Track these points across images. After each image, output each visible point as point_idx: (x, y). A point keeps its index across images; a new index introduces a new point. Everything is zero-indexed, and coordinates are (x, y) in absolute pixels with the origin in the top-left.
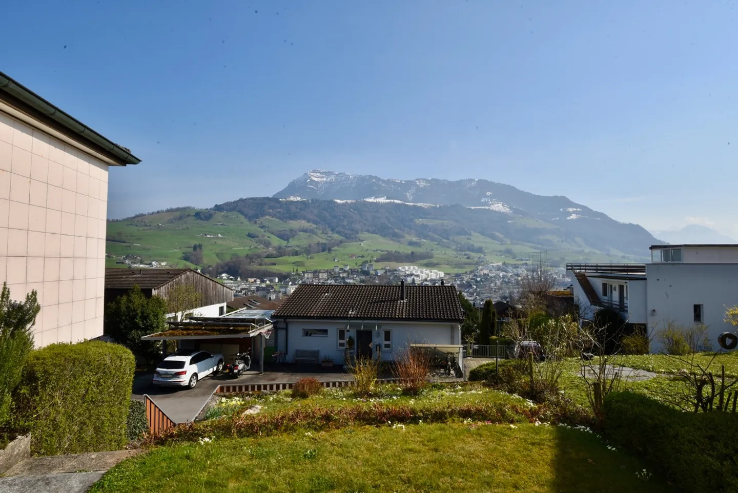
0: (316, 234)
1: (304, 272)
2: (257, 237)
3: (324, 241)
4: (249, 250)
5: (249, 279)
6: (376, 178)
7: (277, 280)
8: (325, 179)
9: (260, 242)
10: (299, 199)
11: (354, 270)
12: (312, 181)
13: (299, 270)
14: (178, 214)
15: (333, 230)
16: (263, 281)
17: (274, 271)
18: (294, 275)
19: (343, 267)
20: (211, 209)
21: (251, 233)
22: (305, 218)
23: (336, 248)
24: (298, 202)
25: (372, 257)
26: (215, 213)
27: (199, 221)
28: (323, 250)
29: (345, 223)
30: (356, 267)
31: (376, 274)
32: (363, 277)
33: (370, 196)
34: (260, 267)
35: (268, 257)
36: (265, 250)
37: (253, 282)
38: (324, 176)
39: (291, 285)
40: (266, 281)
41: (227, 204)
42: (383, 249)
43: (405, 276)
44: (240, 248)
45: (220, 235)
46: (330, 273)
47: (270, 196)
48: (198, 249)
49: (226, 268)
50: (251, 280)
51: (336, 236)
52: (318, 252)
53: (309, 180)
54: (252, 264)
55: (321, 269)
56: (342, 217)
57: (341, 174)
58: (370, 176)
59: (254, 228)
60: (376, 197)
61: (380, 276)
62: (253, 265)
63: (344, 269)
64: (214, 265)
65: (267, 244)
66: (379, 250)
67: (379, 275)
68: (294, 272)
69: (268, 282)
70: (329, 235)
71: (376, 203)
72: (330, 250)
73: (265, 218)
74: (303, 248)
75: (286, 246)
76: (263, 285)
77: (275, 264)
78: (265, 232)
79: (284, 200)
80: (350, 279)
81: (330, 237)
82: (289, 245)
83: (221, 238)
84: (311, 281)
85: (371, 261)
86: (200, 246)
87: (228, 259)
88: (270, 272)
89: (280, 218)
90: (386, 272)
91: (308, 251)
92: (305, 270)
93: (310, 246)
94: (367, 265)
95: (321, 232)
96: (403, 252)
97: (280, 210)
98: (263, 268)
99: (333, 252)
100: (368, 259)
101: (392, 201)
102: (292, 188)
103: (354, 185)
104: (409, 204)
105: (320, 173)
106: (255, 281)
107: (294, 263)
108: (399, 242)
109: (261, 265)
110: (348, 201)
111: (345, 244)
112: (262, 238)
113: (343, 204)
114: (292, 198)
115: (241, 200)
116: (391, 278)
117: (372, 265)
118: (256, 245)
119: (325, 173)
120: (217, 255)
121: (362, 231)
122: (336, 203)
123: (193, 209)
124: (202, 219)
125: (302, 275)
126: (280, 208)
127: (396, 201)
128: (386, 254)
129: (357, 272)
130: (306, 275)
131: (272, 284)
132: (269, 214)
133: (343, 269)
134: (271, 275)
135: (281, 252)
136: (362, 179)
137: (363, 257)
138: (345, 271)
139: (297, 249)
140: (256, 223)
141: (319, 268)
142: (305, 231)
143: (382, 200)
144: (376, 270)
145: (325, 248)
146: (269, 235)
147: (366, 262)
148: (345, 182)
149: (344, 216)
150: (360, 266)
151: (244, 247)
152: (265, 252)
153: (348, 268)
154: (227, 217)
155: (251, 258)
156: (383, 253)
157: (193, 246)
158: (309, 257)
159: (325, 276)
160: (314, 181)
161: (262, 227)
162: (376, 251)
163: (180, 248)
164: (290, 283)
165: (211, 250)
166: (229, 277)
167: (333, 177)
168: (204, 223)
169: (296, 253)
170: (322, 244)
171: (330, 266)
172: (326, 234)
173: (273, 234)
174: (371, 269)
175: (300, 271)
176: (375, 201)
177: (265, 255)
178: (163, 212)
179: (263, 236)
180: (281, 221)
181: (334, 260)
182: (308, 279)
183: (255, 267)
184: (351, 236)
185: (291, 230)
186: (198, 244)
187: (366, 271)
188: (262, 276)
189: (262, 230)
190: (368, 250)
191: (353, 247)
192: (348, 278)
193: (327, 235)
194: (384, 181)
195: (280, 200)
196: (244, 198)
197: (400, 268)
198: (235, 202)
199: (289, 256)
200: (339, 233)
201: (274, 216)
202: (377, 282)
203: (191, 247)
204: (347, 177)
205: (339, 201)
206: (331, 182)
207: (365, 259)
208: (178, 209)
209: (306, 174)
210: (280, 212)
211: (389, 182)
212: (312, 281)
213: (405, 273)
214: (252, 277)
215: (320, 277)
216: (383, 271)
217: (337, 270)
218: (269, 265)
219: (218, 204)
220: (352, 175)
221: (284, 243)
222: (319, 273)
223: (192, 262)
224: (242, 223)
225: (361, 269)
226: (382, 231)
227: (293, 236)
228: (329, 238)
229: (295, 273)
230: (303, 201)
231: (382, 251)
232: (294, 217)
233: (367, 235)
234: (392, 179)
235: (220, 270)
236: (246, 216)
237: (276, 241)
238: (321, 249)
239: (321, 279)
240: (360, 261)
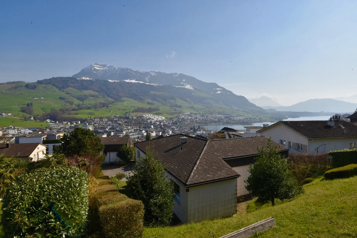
0: (99, 98)
1: (94, 118)
2: (65, 99)
3: (104, 102)
4: (61, 106)
5: (63, 122)
6: (130, 69)
7: (79, 122)
8: (102, 69)
9: (68, 102)
10: (88, 79)
11: (121, 117)
12: (95, 69)
13: (91, 117)
14: (14, 85)
15: (108, 96)
16: (72, 123)
17: (77, 118)
18: (89, 120)
19: (115, 115)
20: (35, 83)
21: (61, 97)
22: (92, 89)
23: (110, 105)
24: (87, 80)
25: (130, 110)
26: (38, 85)
27: (28, 89)
28: (104, 106)
29: (115, 93)
30: (122, 115)
31: (133, 119)
32: (126, 120)
33: (127, 79)
34: (69, 115)
35: (73, 110)
36: (71, 106)
37: (66, 124)
38: (101, 67)
39: (88, 125)
40: (73, 123)
41: (45, 80)
42: (135, 106)
43: (147, 119)
44: (57, 106)
45: (42, 98)
46: (109, 118)
47: (71, 76)
48: (30, 106)
49: (49, 116)
50: (65, 123)
51: (110, 99)
52: (101, 108)
53: (93, 69)
54: (64, 114)
55: (103, 116)
56: (113, 89)
57: (111, 66)
58: (127, 68)
59: (63, 94)
60: (130, 80)
61: (134, 120)
62: (65, 115)
63: (116, 116)
64: (41, 115)
65: (72, 103)
66: (133, 107)
67: (134, 119)
68: (89, 118)
69: (75, 124)
70: (106, 98)
71: (131, 82)
72: (107, 107)
73: (68, 88)
74: (92, 105)
75: (82, 104)
76: (73, 125)
77: (78, 114)
78: (70, 96)
79: (79, 79)
80: (120, 121)
81: (107, 99)
82: (84, 103)
83: (44, 100)
84: (99, 122)
85: (129, 112)
86: (31, 104)
87: (49, 111)
88: (75, 118)
89: (77, 89)
90: (137, 118)
91: (95, 107)
92: (95, 117)
93: (96, 104)
94: (128, 114)
95: (102, 97)
96: (145, 108)
97: (77, 84)
98: (71, 116)
99: (109, 107)
100: (128, 111)
101: (139, 82)
102: (84, 72)
103: (118, 73)
104: (147, 84)
105: (100, 65)
106: (67, 123)
107: (88, 113)
108: (143, 102)
109: (69, 114)
110: (115, 81)
111: (114, 103)
112: (68, 100)
113: (113, 82)
114: (84, 78)
115: (53, 78)
116: (140, 120)
117: (130, 114)
118: (65, 103)
119: (102, 65)
120: (42, 109)
121: (124, 97)
122: (109, 81)
123: (24, 82)
124: (30, 89)
125: (94, 119)
126: (78, 83)
127: (140, 82)
128: (137, 108)
129: (123, 117)
130: (96, 119)
131: (77, 125)
132: (71, 87)
133: (115, 116)
134: (76, 120)
135: (80, 107)
136: (123, 70)
137: (125, 110)
138: (116, 117)
139: (89, 106)
140: (63, 91)
141: (102, 116)
142: (93, 96)
143: (133, 81)
144: (132, 116)
146: (72, 98)
147: (127, 113)
148: (113, 71)
149: (114, 89)
150: (124, 114)
151: (58, 104)
152: (71, 107)
153: (118, 115)
154: (45, 87)
155: (63, 111)
156: (135, 108)
157: (27, 104)
158: (96, 110)
159: (106, 120)
160: (96, 69)
161: (68, 94)
162: (132, 107)
163: (19, 105)
164: (87, 124)
165: (38, 106)
166: (51, 121)
167: (107, 68)
168: (32, 91)
169: (89, 108)
170: (102, 103)
171: (109, 115)
172: (105, 98)
173: (74, 97)
174: (130, 116)
175: (92, 117)
176: (130, 82)
177: (71, 109)
178: (4, 84)
179: (69, 99)
180: (78, 91)
181: (110, 112)
182: (97, 121)
183: (66, 116)
184: (118, 99)
185: (85, 96)
186: (30, 103)
187: (127, 117)
188: (71, 120)
189: (68, 95)
190: (127, 106)
191: (119, 105)
192: (118, 120)
193: (105, 99)
194: (134, 71)
195: (77, 79)
196: (55, 77)
197: (144, 115)
198: (50, 79)
199: (85, 109)
200: (111, 97)
201: (74, 87)
202: (133, 122)
203: (25, 105)
204: (115, 68)
205: (110, 81)
206: (105, 70)
207: (126, 111)
208: (14, 83)
209: (91, 65)
210: (77, 86)
211: (136, 72)
212: (100, 123)
213: (147, 118)
214: (65, 121)
215: (104, 120)
216: (136, 117)
217: (112, 117)
218: (74, 114)
219: (40, 80)
220: (117, 67)
221: (81, 102)
222: (103, 118)
223: (27, 113)
224: (55, 91)
225: (124, 116)
226: (134, 97)
227: (86, 99)
228: (106, 100)
229: (89, 119)
230: (90, 80)
231: (135, 107)
232: (86, 88)
233: (126, 99)
234: (138, 71)
235: (45, 118)
236: (57, 87)
237: (76, 102)
238: (102, 106)
239: (104, 121)
240: (124, 112)
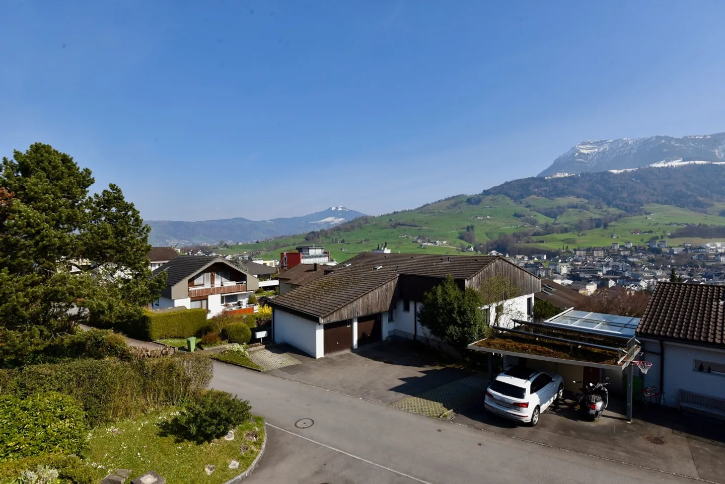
0: (588, 209)
1: (575, 250)
2: (523, 216)
3: (597, 216)
4: (516, 228)
5: (517, 256)
6: (666, 138)
7: (545, 257)
8: (596, 150)
9: (527, 221)
10: (567, 175)
11: (640, 247)
12: (581, 154)
13: (569, 247)
14: (453, 201)
15: (609, 204)
16: (530, 258)
17: (542, 248)
18: (564, 253)
19: (623, 244)
20: (480, 194)
21: (517, 213)
22: (574, 194)
23: (613, 223)
24: (565, 178)
25: (664, 232)
26: (483, 197)
27: (471, 206)
28: (598, 226)
29: (625, 195)
30: (642, 244)
31: (672, 252)
32: (653, 256)
33: (658, 161)
34: (527, 244)
35: (535, 235)
36: (531, 229)
37: (521, 259)
38: (595, 146)
39: (561, 262)
40: (534, 258)
41: (495, 188)
42: (679, 223)
43: (716, 255)
44: (508, 227)
45: (488, 217)
46: (607, 250)
47: (535, 176)
48: (471, 230)
49: (495, 246)
50: (519, 257)
51: (613, 210)
52: (591, 228)
53: (577, 154)
54: (519, 241)
55: (596, 246)
56: (620, 189)
57: (617, 140)
58: (657, 137)
59: (520, 208)
60: (667, 161)
61: (676, 255)
62: (520, 243)
63: (625, 246)
64: (485, 243)
65: (534, 223)
66: (674, 224)
67: (675, 253)
68: (563, 249)
69: (536, 259)
70: (604, 210)
71: (668, 166)
72: (606, 226)
73: (530, 197)
74: (572, 225)
75: (553, 224)
76: (532, 262)
77: (543, 242)
78: (531, 211)
79: (550, 177)
80: (635, 257)
81: (606, 211)
82: (557, 222)
83: (490, 219)
84: (584, 258)
85: (662, 237)
86: (472, 227)
87: (496, 237)
88: (537, 249)
89: (546, 197)
90: (686, 250)
91: (579, 228)
92: (577, 248)
93: (581, 222)
94: (658, 242)
95: (594, 207)
96: (711, 225)
97: (545, 188)
98: (531, 245)
99: (609, 228)
100: (659, 234)
101: (692, 162)
102: (558, 165)
103: (634, 151)
104: (719, 163)
105: (591, 144)
106: (523, 258)
107: (563, 241)
108: (705, 212)
109: (528, 242)
110: (627, 170)
111: (626, 218)
112: (528, 217)
113: (621, 173)
114: (559, 175)
115: (507, 183)
116: (694, 257)
117: (664, 242)
118: (522, 224)
119: (596, 143)
120: (487, 234)
121: (648, 202)
122: (612, 173)
123: (466, 195)
124: (473, 204)
125: (574, 252)
126: (546, 186)
127: (697, 162)
128: (686, 227)
129: (644, 249)
130: (578, 253)
131: (540, 261)
132: (535, 194)
133: (623, 246)
134: (539, 252)
135: (548, 230)
136: (646, 142)
137: (651, 232)
138: (626, 249)
139: (566, 226)
140: (521, 203)
141: (593, 246)
142: (575, 207)
143: (676, 163)
144: (671, 247)
145: (599, 224)
146: (536, 213)
147: (657, 238)
148: (623, 149)
149: (623, 188)
150: (647, 243)
151: (511, 226)
152: (532, 230)
153: (631, 245)
154: (494, 200)
155: (517, 236)
156: (680, 226)
157: (466, 227)
158: (581, 234)
159: (601, 254)
160: (584, 154)
161: (528, 206)
162: (670, 224)
163: (456, 229)
164: (560, 261)
165: (482, 230)
166: (498, 254)
167: (607, 146)
168: (475, 207)
169: (566, 230)
170: (595, 219)
171: (608, 243)
172: (601, 208)
173: (539, 212)
174: (663, 246)
175: (571, 248)
176: (666, 165)
177: (532, 233)
178: (442, 200)
179: (530, 215)
180: (547, 199)
181: (612, 236)
182: (580, 256)
183: (522, 244)
184: (633, 208)
185: (559, 207)
186: (470, 226)
187: (655, 249)
188: (530, 253)
189: (528, 210)
190: (657, 224)
191: (636, 221)
192: (631, 256)
193: (601, 210)
194: (677, 140)
195: (546, 178)
196: (509, 181)
197: (708, 245)
198: (501, 185)
199: (558, 233)
200: (617, 206)
201: (540, 194)
202: (673, 261)
203: (465, 228)
204: (626, 144)
205: (615, 171)
206: (604, 152)
207: (654, 235)
208: (453, 198)
209: (573, 148)
210: (545, 190)
211: (685, 140)
212: (586, 259)
213: (717, 251)
214: (519, 254)
215: (595, 255)
216: (681, 249)
217: (616, 247)
218: (536, 242)
219: (486, 189)
220: (631, 140)
221: (551, 220)
222: (593, 250)
223: (466, 241)
224: (508, 204)
225: (649, 246)
226: (678, 200)
227: (561, 213)
228: (604, 213)
229: (565, 251)
230: (571, 176)
231: (679, 225)
232: (562, 194)
233: (657, 206)
234: (690, 136)
235: (490, 248)
236: (511, 197)
237: (542, 219)
238: (594, 225)
239: (596, 257)
240: (647, 237)
